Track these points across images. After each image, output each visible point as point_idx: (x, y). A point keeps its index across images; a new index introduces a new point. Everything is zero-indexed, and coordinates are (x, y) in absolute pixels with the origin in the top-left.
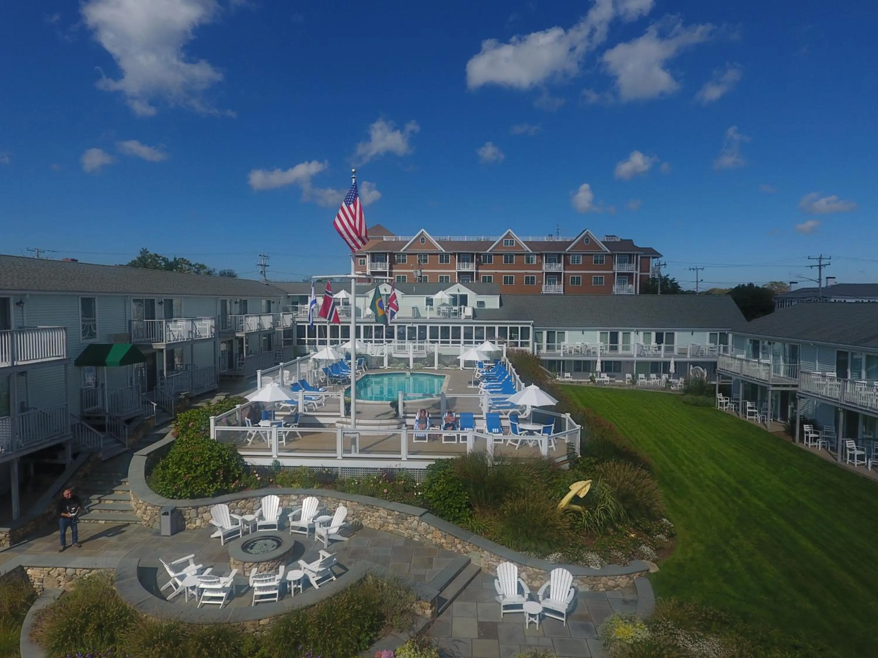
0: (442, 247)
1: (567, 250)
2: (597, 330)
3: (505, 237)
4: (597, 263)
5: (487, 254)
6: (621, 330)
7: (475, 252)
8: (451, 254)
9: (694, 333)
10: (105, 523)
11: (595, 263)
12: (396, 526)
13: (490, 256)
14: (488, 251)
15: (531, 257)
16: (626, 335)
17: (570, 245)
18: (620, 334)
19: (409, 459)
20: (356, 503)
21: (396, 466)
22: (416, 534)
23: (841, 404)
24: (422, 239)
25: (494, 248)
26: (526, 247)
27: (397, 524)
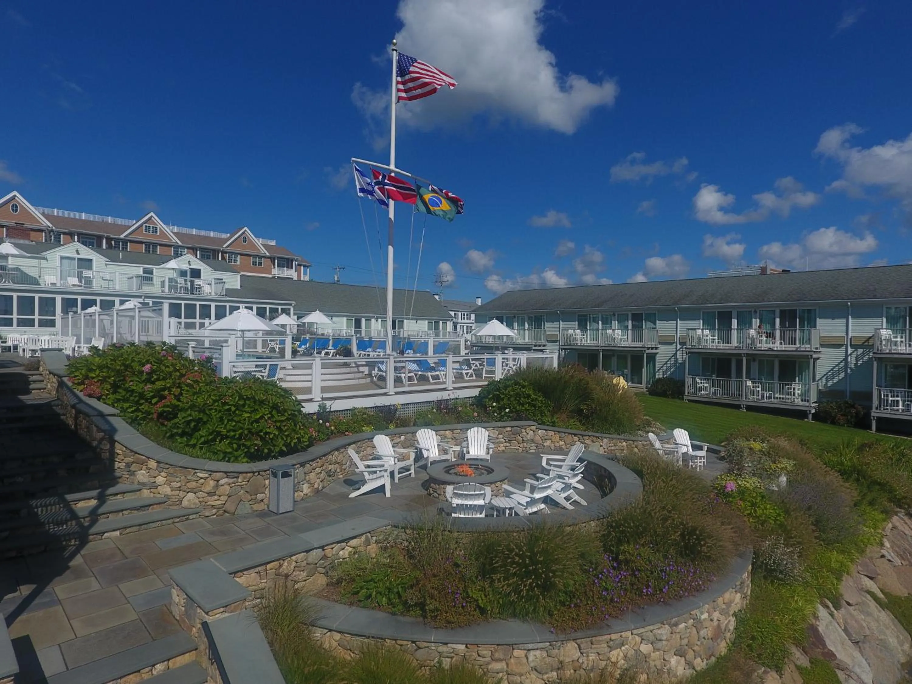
0: (49, 221)
1: (224, 246)
2: (343, 316)
3: (146, 222)
4: (256, 265)
5: (121, 239)
6: (364, 317)
7: (106, 235)
8: (64, 234)
9: (418, 321)
10: (121, 534)
11: (253, 264)
12: (508, 444)
13: (125, 242)
14: (122, 236)
15: (179, 250)
16: (368, 320)
17: (226, 242)
18: (363, 320)
19: (455, 388)
20: (459, 431)
21: (449, 395)
22: (533, 445)
23: (601, 347)
24: (13, 206)
25: (130, 234)
26: (175, 238)
27: (509, 441)
